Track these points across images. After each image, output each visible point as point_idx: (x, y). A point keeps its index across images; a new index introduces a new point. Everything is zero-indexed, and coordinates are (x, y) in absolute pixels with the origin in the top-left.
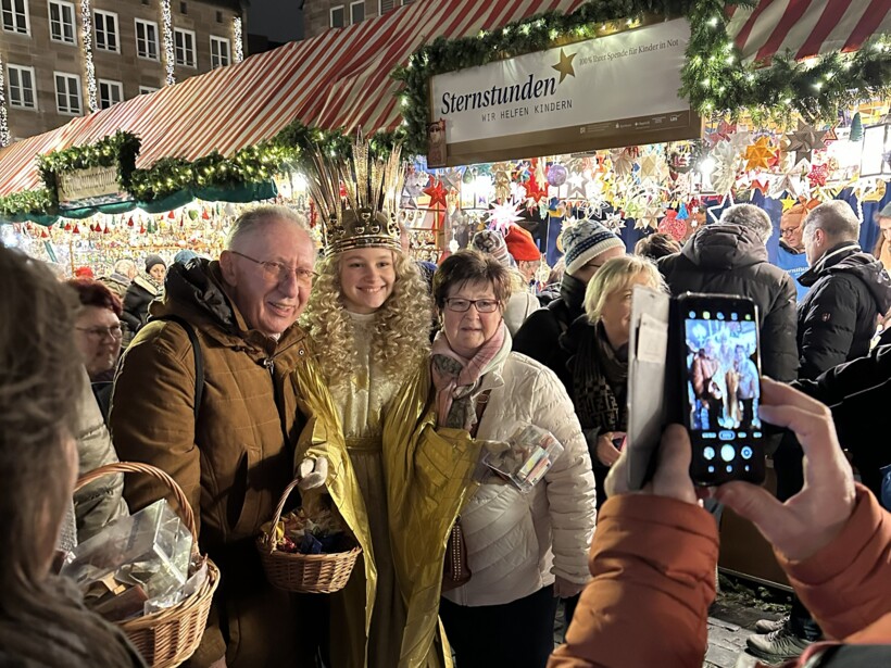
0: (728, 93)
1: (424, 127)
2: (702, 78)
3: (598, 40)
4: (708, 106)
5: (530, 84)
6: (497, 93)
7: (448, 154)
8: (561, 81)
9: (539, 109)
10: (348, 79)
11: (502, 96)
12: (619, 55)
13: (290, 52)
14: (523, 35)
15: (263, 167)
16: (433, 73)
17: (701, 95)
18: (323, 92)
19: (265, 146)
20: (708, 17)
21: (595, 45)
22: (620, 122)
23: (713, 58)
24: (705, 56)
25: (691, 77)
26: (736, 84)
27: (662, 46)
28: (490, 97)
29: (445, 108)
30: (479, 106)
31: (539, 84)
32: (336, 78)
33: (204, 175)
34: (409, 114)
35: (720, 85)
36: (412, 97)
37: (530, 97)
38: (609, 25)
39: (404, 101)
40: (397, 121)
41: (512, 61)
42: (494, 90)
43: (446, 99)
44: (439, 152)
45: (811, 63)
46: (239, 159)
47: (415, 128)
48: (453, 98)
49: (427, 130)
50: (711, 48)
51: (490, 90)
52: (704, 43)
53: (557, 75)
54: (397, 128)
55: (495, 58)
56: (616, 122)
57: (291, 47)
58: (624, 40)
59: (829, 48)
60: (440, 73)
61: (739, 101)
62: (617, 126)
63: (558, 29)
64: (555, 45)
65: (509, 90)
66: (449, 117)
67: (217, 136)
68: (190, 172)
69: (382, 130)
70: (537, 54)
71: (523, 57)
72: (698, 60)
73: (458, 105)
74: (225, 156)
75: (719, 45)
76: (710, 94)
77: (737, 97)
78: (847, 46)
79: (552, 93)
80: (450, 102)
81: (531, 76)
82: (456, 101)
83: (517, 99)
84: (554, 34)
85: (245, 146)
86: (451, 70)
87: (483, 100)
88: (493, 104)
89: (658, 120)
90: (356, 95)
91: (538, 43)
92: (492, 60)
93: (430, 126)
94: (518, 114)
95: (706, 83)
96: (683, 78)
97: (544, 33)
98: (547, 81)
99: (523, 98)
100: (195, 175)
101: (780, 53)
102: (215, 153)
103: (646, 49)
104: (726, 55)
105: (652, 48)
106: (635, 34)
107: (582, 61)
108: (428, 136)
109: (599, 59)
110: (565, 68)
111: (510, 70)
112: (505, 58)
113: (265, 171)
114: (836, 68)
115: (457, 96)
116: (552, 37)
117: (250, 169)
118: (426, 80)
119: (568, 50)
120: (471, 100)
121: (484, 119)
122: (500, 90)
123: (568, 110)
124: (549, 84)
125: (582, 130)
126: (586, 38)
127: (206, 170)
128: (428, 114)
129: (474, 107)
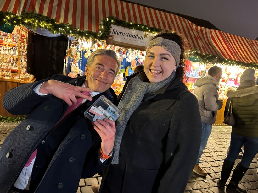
8: (145, 38)
9: (139, 41)
28: (127, 35)
29: (113, 33)
30: (124, 35)
31: (139, 37)
37: (137, 38)
39: (102, 27)
42: (128, 34)
43: (114, 30)
44: (111, 42)
48: (116, 31)
53: (144, 37)
65: (132, 36)
71: (137, 31)
73: (117, 33)
80: (115, 32)
81: (138, 35)
83: (134, 38)
87: (125, 35)
88: (127, 36)
93: (109, 35)
94: (133, 41)
99: (135, 38)
107: (149, 36)
110: (146, 36)
111: (133, 32)
115: (118, 31)
119: (147, 33)
120: (121, 34)
121: (124, 38)
122: (130, 35)
123: (144, 43)
124: (141, 38)
129: (122, 35)
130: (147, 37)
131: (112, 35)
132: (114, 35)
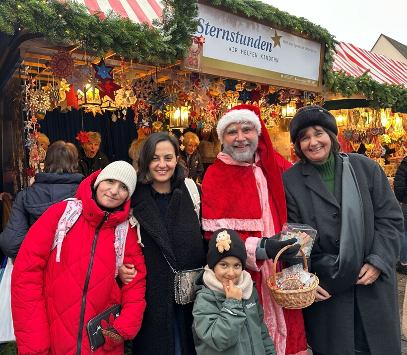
6: (239, 37)
9: (263, 56)
28: (235, 37)
29: (201, 29)
30: (227, 40)
31: (264, 43)
37: (259, 48)
48: (207, 25)
62: (295, 79)
65: (247, 39)
73: (211, 31)
79: (270, 51)
82: (209, 28)
87: (230, 37)
88: (236, 41)
94: (251, 55)
98: (268, 43)
99: (255, 47)
115: (211, 25)
120: (221, 33)
121: (230, 49)
122: (242, 36)
125: (282, 76)
129: (223, 38)
130: (280, 45)
131: (199, 38)
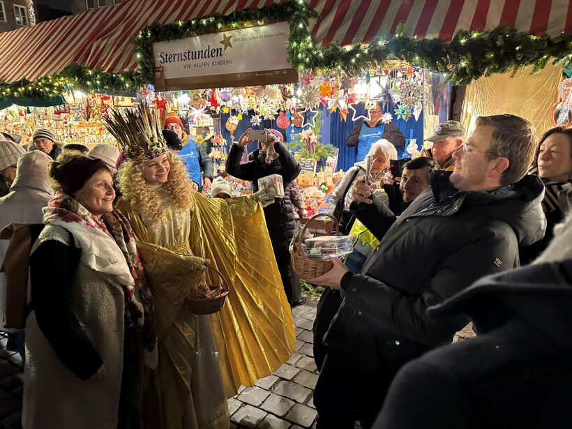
0: (311, 60)
1: (151, 70)
2: (297, 53)
3: (243, 30)
4: (301, 67)
5: (209, 50)
7: (166, 85)
8: (225, 49)
10: (103, 40)
11: (193, 55)
12: (254, 38)
13: (66, 22)
14: (202, 25)
15: (55, 88)
16: (154, 41)
17: (298, 62)
18: (88, 47)
19: (55, 77)
20: (298, 23)
21: (242, 33)
22: (259, 72)
23: (302, 43)
24: (299, 43)
25: (293, 53)
26: (314, 56)
27: (276, 35)
32: (95, 39)
33: (18, 92)
34: (142, 63)
35: (306, 57)
36: (143, 53)
38: (248, 23)
39: (138, 56)
40: (135, 65)
41: (198, 37)
42: (189, 52)
43: (162, 55)
44: (161, 83)
45: (348, 48)
46: (40, 84)
47: (146, 70)
49: (153, 71)
50: (301, 38)
51: (187, 52)
52: (297, 36)
53: (223, 46)
54: (135, 70)
55: (189, 35)
56: (255, 73)
57: (66, 19)
58: (256, 31)
59: (357, 41)
60: (158, 41)
61: (316, 65)
63: (222, 23)
64: (221, 30)
66: (165, 65)
67: (24, 68)
68: (8, 90)
69: (126, 70)
70: (211, 35)
71: (204, 36)
72: (295, 44)
74: (31, 80)
75: (305, 37)
76: (302, 61)
77: (315, 63)
78: (365, 41)
80: (165, 57)
81: (209, 46)
83: (202, 57)
84: (220, 26)
85: (43, 75)
86: (164, 40)
89: (277, 73)
90: (109, 49)
91: (211, 29)
92: (187, 37)
93: (155, 69)
95: (300, 56)
96: (289, 53)
97: (215, 25)
100: (12, 91)
101: (333, 42)
102: (24, 79)
103: (267, 36)
104: (308, 42)
105: (270, 36)
106: (262, 29)
107: (236, 40)
108: (154, 74)
109: (244, 39)
110: (226, 42)
111: (197, 42)
112: (194, 36)
113: (57, 90)
114: (361, 52)
116: (219, 27)
117: (47, 89)
118: (151, 45)
119: (228, 34)
123: (230, 65)
124: (219, 52)
126: (237, 28)
127: (20, 89)
128: (153, 63)
132: (165, 64)
